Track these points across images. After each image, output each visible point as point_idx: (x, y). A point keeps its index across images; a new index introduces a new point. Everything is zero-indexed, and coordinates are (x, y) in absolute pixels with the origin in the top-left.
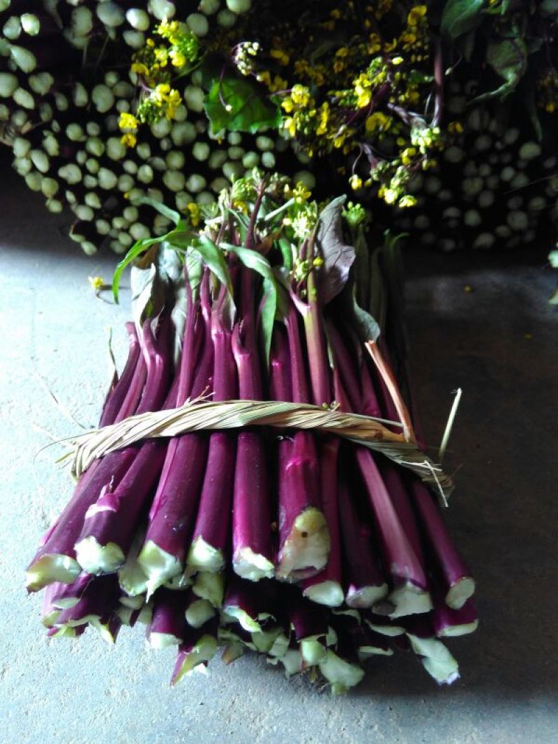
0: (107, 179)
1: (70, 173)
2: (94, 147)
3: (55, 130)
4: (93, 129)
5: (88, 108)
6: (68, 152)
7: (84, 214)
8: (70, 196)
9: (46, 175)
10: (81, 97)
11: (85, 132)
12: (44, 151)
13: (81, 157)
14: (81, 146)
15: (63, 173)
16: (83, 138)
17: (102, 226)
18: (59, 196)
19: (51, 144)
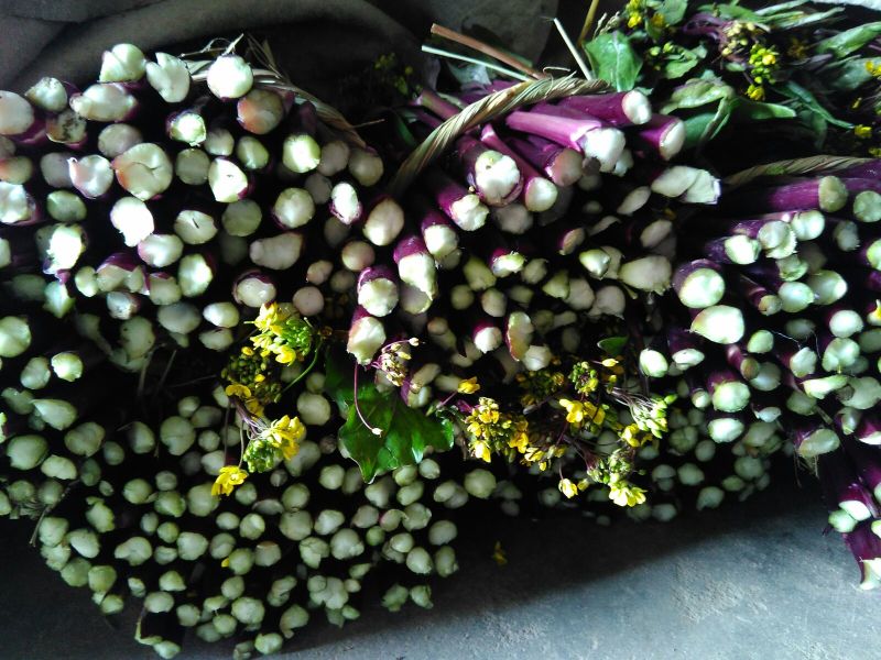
0: (191, 545)
1: (134, 550)
2: (169, 506)
3: (105, 493)
4: (165, 481)
5: (156, 454)
6: (129, 521)
7: (157, 604)
8: (135, 585)
9: (94, 562)
10: (143, 440)
11: (154, 489)
12: (89, 527)
13: (148, 524)
14: (148, 508)
15: (121, 553)
16: (151, 498)
17: (187, 614)
18: (119, 589)
19: (101, 516)
